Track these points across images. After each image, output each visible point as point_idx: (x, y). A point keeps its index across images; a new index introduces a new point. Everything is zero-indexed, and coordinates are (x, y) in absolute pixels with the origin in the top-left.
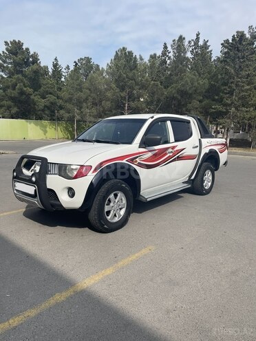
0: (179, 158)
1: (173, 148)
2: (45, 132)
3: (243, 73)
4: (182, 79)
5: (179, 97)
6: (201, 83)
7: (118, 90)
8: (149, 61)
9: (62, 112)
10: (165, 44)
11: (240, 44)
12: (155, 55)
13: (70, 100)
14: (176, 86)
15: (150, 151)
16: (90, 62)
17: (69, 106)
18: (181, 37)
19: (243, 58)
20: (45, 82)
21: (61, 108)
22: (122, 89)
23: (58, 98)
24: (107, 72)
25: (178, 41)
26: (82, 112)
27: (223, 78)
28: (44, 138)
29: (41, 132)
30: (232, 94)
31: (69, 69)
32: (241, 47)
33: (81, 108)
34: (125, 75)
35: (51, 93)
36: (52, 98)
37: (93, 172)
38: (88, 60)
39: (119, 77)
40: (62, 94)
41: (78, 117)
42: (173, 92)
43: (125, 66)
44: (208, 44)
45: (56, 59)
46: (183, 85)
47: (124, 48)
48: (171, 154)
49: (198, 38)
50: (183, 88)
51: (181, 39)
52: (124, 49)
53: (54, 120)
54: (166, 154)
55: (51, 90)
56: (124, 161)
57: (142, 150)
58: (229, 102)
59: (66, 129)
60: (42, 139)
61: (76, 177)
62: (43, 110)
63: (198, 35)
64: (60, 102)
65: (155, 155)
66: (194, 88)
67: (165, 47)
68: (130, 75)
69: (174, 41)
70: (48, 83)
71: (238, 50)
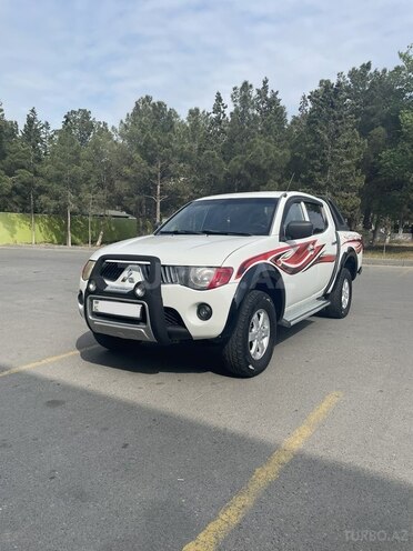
0: (321, 260)
1: (314, 243)
2: (13, 232)
3: (342, 141)
4: (251, 147)
5: (248, 175)
6: (280, 154)
7: (144, 163)
8: (189, 119)
9: (43, 198)
10: (218, 94)
11: (336, 97)
12: (197, 110)
13: (58, 179)
14: (244, 159)
15: (292, 247)
16: (88, 118)
17: (57, 188)
18: (245, 84)
19: (340, 118)
20: (12, 148)
21: (41, 191)
22: (151, 162)
23: (36, 173)
24: (121, 135)
25: (242, 89)
26: (80, 199)
27: (313, 148)
28: (12, 243)
29: (6, 231)
30: (326, 172)
31: (48, 128)
32: (336, 102)
33: (78, 191)
34: (155, 139)
35: (23, 167)
36: (25, 175)
37: (237, 278)
38: (86, 114)
39: (146, 142)
40: (44, 169)
41: (72, 207)
42: (239, 166)
43: (155, 124)
44: (278, 97)
45: (33, 111)
46: (254, 157)
47: (147, 97)
48: (312, 253)
49: (265, 87)
50: (254, 162)
51: (246, 86)
52: (148, 99)
53: (29, 212)
54: (308, 252)
55: (24, 162)
56: (268, 261)
57: (283, 245)
58: (322, 183)
59: (50, 226)
60: (8, 245)
61: (212, 286)
62: (10, 196)
63: (265, 82)
64: (40, 182)
65: (298, 253)
66: (270, 162)
67: (219, 99)
68: (164, 139)
69: (235, 89)
70: (18, 150)
71: (333, 107)
